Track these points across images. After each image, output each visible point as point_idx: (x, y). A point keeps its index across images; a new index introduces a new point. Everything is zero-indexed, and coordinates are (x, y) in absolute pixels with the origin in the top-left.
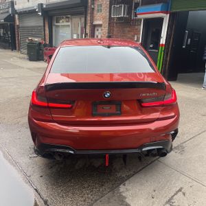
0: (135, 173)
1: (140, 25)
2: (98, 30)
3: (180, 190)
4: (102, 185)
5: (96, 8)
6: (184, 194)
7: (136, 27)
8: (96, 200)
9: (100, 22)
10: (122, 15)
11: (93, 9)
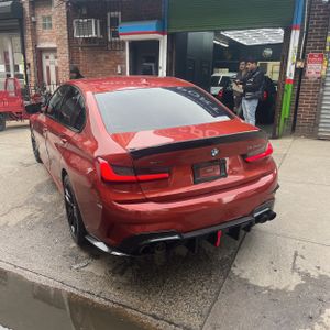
0: (238, 249)
1: (124, 50)
2: (47, 58)
3: (296, 255)
4: (211, 274)
5: (40, 22)
6: (302, 257)
7: (118, 53)
8: (217, 294)
9: (53, 45)
10: (94, 35)
11: (35, 23)
